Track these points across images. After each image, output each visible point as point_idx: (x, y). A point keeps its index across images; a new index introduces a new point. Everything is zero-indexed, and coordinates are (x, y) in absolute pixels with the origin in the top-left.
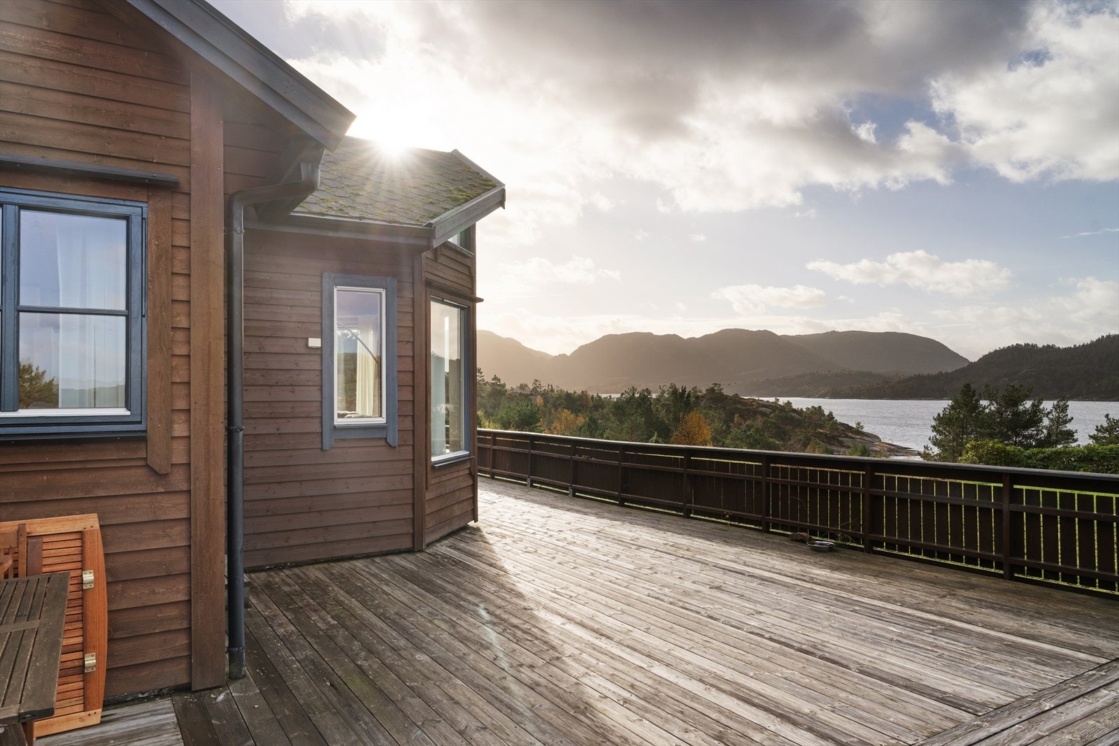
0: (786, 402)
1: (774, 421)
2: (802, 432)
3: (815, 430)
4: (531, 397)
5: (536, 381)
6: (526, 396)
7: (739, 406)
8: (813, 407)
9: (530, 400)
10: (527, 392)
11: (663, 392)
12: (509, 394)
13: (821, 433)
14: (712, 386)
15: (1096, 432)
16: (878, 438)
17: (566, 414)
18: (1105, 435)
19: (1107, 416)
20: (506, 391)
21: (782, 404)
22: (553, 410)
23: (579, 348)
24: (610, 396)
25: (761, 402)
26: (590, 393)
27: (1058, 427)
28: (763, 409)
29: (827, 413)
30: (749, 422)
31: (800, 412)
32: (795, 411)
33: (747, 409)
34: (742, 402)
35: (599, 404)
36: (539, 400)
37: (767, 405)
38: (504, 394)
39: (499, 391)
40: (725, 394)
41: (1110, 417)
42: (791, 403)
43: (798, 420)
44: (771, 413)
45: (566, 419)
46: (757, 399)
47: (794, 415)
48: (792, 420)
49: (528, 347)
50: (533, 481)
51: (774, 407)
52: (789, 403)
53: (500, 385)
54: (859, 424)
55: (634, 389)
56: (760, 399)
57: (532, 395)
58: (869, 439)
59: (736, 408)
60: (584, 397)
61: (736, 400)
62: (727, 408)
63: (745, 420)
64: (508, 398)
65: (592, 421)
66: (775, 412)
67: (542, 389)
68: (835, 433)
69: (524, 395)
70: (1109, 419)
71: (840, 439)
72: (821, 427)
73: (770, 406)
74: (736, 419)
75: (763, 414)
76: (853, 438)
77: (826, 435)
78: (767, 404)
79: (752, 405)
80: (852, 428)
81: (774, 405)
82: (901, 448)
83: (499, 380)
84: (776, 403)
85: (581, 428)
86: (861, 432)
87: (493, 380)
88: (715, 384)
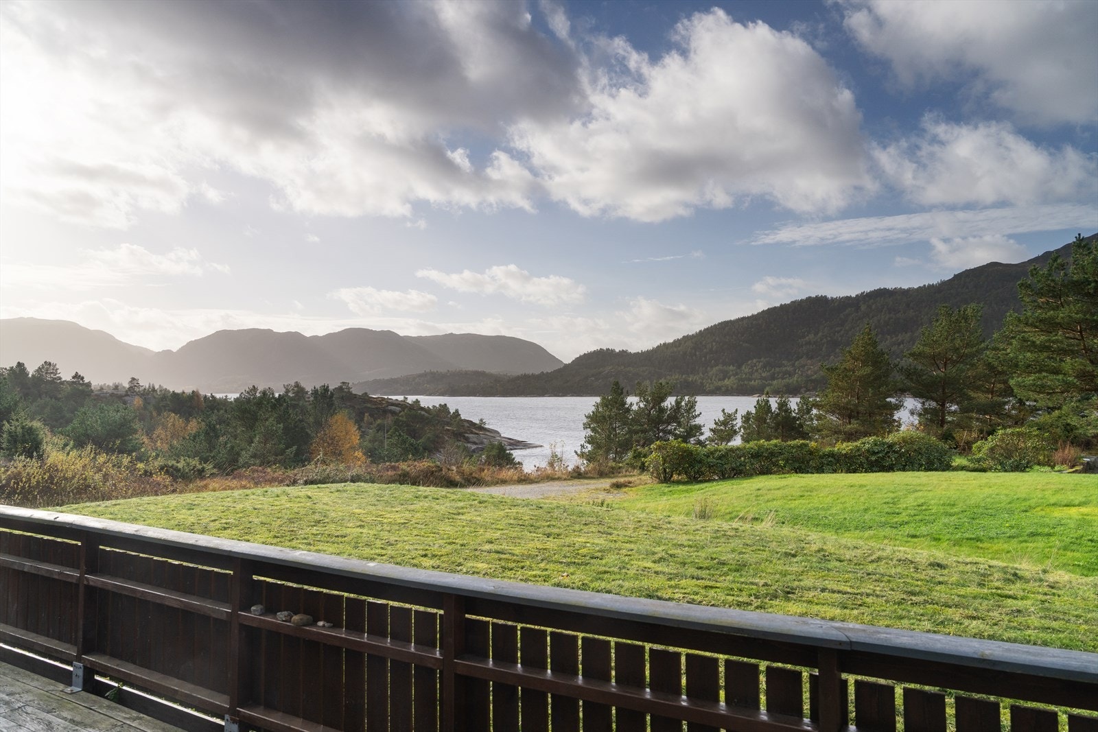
0: (414, 400)
1: (404, 419)
2: (431, 429)
3: (443, 427)
4: (127, 398)
5: (133, 379)
6: (120, 397)
7: (369, 405)
8: (440, 405)
9: (125, 403)
10: (122, 392)
11: (288, 391)
12: (96, 395)
13: (448, 430)
14: (340, 385)
15: (715, 426)
16: (498, 433)
17: (173, 419)
18: (722, 427)
19: (723, 410)
20: (92, 391)
21: (410, 403)
22: (155, 414)
23: (188, 344)
24: (226, 396)
25: (389, 401)
26: (202, 393)
27: (688, 422)
28: (393, 408)
29: (452, 411)
30: (379, 421)
31: (427, 410)
32: (423, 409)
33: (377, 408)
34: (371, 400)
35: (214, 404)
36: (138, 402)
37: (396, 404)
38: (89, 395)
39: (83, 392)
40: (354, 392)
41: (725, 411)
42: (419, 402)
43: (427, 418)
44: (400, 412)
45: (174, 425)
46: (386, 397)
47: (423, 413)
48: (422, 419)
49: (123, 341)
50: (90, 671)
51: (403, 405)
52: (417, 402)
53: (83, 384)
54: (481, 420)
55: (254, 389)
56: (390, 397)
57: (127, 395)
58: (492, 435)
59: (366, 407)
60: (196, 398)
61: (365, 398)
62: (356, 407)
63: (375, 419)
64: (95, 400)
65: (210, 427)
66: (404, 411)
67: (141, 389)
68: (462, 430)
69: (117, 396)
70: (725, 414)
71: (466, 435)
72: (448, 424)
73: (399, 404)
74: (366, 419)
75: (393, 413)
76: (477, 434)
77: (453, 432)
78: (397, 402)
79: (382, 404)
80: (475, 424)
81: (403, 403)
82: (519, 442)
83: (83, 378)
84: (404, 401)
85: (195, 437)
86: (483, 427)
87: (73, 377)
88: (343, 383)
